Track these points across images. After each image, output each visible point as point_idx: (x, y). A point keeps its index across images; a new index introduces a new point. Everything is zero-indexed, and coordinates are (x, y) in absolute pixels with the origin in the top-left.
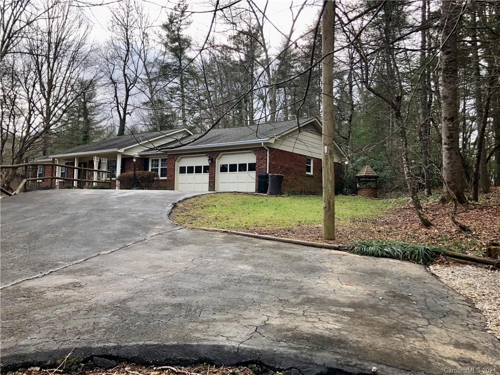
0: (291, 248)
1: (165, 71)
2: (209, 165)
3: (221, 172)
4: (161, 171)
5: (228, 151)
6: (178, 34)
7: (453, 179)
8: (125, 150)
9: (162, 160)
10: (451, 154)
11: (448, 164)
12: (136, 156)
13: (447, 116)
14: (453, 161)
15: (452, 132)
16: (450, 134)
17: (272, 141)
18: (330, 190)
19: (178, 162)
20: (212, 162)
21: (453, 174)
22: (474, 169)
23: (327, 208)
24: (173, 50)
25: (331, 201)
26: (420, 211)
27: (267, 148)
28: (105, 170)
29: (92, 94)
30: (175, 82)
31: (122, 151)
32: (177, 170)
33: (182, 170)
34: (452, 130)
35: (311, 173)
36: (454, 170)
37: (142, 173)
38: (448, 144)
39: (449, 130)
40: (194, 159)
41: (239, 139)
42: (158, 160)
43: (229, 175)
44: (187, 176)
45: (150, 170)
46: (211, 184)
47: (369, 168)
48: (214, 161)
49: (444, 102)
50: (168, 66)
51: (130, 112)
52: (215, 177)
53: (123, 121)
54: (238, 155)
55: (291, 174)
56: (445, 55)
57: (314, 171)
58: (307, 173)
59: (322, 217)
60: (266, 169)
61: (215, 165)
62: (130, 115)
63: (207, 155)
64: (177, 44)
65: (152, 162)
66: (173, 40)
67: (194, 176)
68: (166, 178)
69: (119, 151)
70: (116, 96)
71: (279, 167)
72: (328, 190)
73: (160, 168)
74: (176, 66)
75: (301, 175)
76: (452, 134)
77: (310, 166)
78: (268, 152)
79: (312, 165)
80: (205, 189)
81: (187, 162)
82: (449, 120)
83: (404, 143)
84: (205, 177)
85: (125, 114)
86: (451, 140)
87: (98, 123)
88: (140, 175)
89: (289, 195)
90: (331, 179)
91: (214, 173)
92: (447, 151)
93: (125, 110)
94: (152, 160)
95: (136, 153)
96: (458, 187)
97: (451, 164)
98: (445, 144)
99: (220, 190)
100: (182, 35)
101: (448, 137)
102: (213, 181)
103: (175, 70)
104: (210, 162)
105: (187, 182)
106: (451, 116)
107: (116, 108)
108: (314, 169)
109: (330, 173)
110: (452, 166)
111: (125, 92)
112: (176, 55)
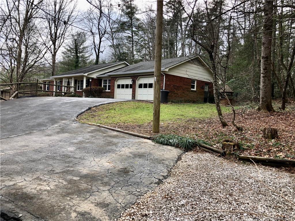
0: (123, 137)
1: (123, 26)
2: (132, 84)
3: (139, 88)
4: (108, 87)
5: (143, 75)
6: (131, 4)
7: (265, 96)
8: (88, 74)
9: (109, 80)
10: (265, 80)
11: (263, 86)
12: (95, 78)
13: (264, 56)
14: (266, 84)
15: (267, 66)
16: (265, 67)
17: (167, 70)
18: (157, 103)
19: (117, 81)
20: (134, 82)
21: (266, 93)
22: (284, 89)
23: (155, 114)
24: (127, 14)
25: (157, 110)
26: (221, 117)
27: (164, 74)
28: (73, 86)
29: (84, 40)
30: (128, 33)
31: (86, 74)
32: (116, 86)
33: (119, 86)
34: (267, 65)
35: (195, 89)
36: (266, 90)
37: (95, 88)
38: (264, 74)
39: (265, 65)
40: (125, 80)
41: (149, 69)
42: (107, 80)
43: (143, 90)
44: (121, 90)
45: (103, 86)
46: (133, 95)
47: (227, 87)
48: (135, 81)
49: (263, 47)
50: (124, 23)
51: (102, 51)
52: (135, 91)
53: (98, 57)
54: (143, 78)
55: (180, 90)
56: (265, 16)
57: (197, 88)
58: (192, 89)
59: (152, 119)
60: (163, 87)
61: (136, 84)
62: (102, 53)
63: (131, 78)
64: (129, 10)
65: (104, 81)
66: (128, 7)
67: (125, 90)
68: (110, 91)
69: (84, 75)
70: (94, 42)
71: (172, 86)
72: (156, 104)
73: (107, 85)
74: (129, 23)
75: (187, 91)
76: (267, 67)
77: (194, 85)
78: (164, 76)
79: (195, 85)
80: (130, 98)
81: (121, 82)
82: (265, 58)
83: (214, 74)
84: (130, 91)
85: (99, 52)
86: (266, 71)
87: (87, 57)
88: (94, 89)
89: (172, 103)
90: (157, 97)
91: (135, 89)
92: (263, 78)
93: (99, 50)
94: (104, 80)
95: (94, 76)
96: (268, 101)
97: (265, 86)
98: (262, 73)
99: (139, 99)
100: (133, 4)
101: (264, 69)
102: (134, 93)
103: (129, 25)
104: (132, 82)
105: (121, 93)
106: (266, 56)
107: (94, 49)
108: (197, 87)
109: (157, 93)
110: (265, 88)
111: (99, 40)
112: (130, 17)
